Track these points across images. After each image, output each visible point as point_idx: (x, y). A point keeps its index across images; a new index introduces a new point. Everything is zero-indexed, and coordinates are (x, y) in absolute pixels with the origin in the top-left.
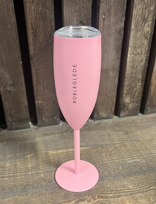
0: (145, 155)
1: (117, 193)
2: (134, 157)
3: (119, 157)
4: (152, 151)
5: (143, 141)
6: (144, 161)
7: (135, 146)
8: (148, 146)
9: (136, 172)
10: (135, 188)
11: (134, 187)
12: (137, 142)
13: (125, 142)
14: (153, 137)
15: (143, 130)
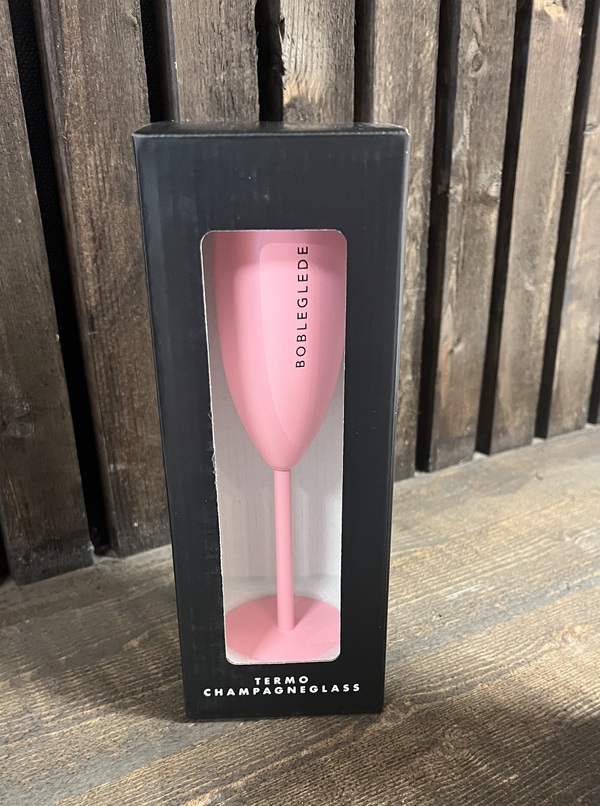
0: (485, 572)
1: (459, 681)
2: (458, 584)
3: (416, 591)
4: (499, 559)
5: (462, 539)
6: (490, 588)
7: (445, 555)
8: (480, 548)
9: (484, 620)
10: (500, 656)
11: (496, 655)
12: (446, 544)
13: (413, 550)
14: (484, 525)
15: (446, 512)
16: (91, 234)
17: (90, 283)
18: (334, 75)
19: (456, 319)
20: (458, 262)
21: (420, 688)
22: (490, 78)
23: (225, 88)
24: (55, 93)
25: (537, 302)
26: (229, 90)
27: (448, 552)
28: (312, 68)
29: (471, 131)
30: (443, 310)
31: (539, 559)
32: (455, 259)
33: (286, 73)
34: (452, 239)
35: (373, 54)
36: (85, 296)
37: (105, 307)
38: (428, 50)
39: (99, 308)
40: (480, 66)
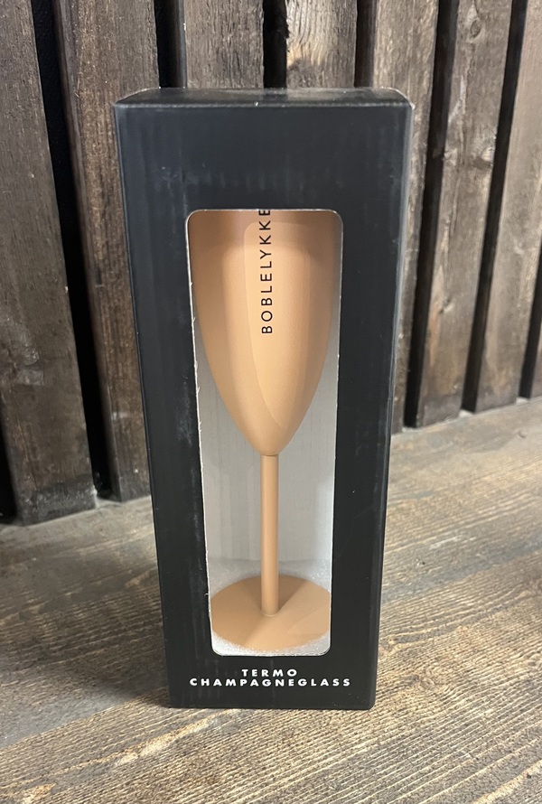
0: (468, 523)
1: (441, 623)
2: (442, 535)
3: (401, 540)
4: (480, 512)
5: (446, 492)
6: (471, 539)
7: (431, 507)
8: (464, 501)
9: (465, 568)
10: (479, 602)
11: (476, 601)
12: (431, 497)
13: (399, 501)
14: (468, 480)
15: (431, 467)
16: (101, 190)
17: (98, 238)
18: (336, 38)
19: (446, 280)
20: (450, 225)
21: (403, 629)
22: (487, 45)
23: (231, 50)
24: (68, 52)
25: (525, 266)
26: (235, 52)
27: (433, 504)
28: (315, 32)
29: (467, 96)
30: (435, 271)
31: (519, 513)
32: (448, 221)
33: (290, 35)
34: (446, 202)
35: (375, 18)
36: (93, 249)
37: (112, 261)
38: (428, 16)
39: (107, 262)
40: (478, 33)
